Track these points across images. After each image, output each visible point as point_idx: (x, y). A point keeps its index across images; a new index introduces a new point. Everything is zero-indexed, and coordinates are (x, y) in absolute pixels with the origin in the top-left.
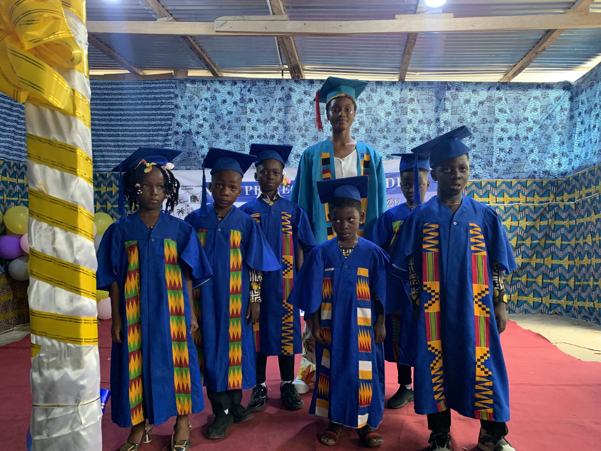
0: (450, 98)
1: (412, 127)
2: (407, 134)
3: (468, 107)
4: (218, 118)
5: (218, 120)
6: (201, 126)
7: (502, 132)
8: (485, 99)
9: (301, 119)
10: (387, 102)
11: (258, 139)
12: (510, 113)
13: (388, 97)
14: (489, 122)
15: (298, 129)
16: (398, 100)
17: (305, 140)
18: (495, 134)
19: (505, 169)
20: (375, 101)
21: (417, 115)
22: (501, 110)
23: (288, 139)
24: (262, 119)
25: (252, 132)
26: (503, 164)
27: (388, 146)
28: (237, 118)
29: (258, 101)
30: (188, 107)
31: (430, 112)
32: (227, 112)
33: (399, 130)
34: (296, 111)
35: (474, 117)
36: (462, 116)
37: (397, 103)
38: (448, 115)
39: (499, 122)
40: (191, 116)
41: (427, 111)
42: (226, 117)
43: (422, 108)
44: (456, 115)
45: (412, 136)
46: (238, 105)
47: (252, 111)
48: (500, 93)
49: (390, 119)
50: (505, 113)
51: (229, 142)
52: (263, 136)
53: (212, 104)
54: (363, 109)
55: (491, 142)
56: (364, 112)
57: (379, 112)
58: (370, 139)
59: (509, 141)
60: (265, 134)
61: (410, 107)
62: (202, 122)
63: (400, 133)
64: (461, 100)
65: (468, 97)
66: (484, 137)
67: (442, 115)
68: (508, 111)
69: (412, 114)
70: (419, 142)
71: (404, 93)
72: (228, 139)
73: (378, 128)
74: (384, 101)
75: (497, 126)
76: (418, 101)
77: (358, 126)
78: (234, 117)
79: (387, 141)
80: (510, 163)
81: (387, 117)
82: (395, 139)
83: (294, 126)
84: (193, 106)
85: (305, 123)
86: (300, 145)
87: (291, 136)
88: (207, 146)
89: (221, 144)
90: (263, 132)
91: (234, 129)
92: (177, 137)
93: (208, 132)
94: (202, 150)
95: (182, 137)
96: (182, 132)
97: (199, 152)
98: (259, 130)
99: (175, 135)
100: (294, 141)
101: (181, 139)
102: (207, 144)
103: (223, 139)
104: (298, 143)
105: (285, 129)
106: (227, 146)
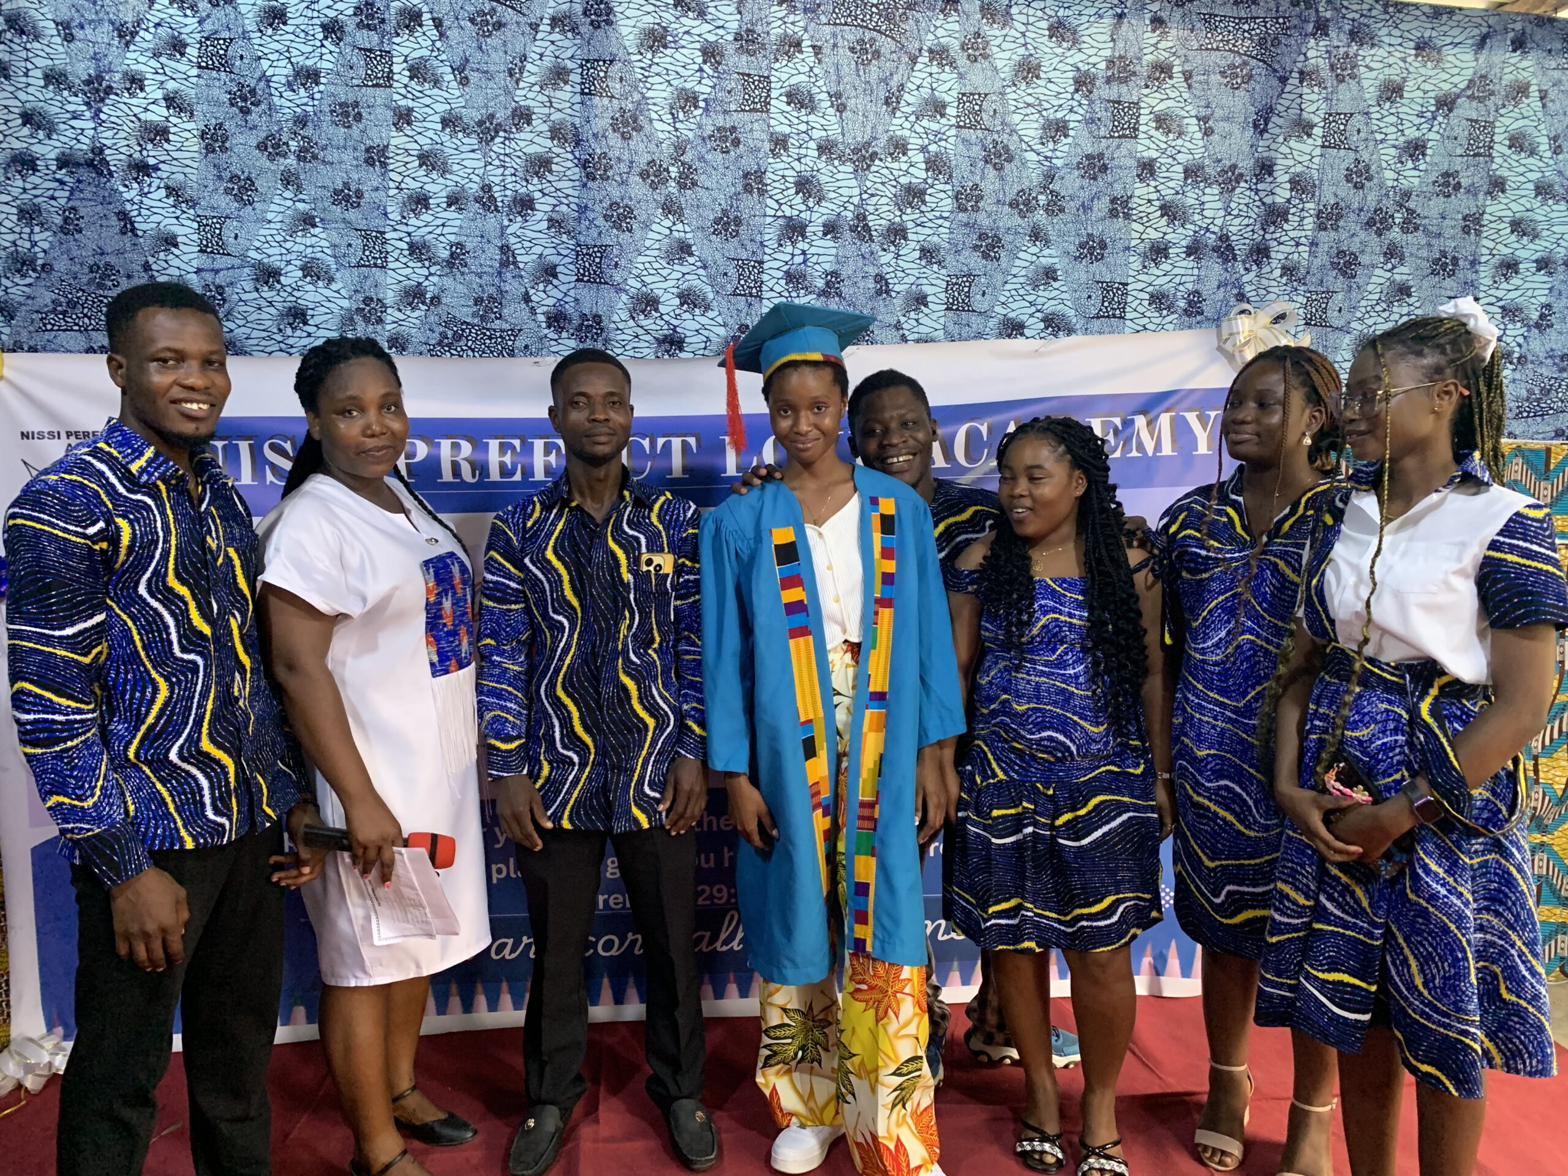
0: (1325, 73)
1: (1154, 196)
2: (1135, 225)
3: (1392, 119)
4: (245, 100)
5: (245, 111)
6: (158, 133)
7: (1513, 238)
8: (1462, 86)
9: (658, 125)
10: (1050, 75)
11: (451, 214)
12: (1549, 154)
13: (1059, 51)
14: (1468, 191)
15: (644, 175)
16: (1103, 66)
17: (680, 227)
18: (1485, 242)
19: (1525, 394)
20: (999, 64)
21: (1179, 142)
22: (1517, 142)
23: (600, 222)
24: (472, 116)
25: (417, 179)
26: (1517, 376)
27: (1050, 274)
28: (341, 105)
29: (446, 23)
30: (78, 33)
31: (1236, 130)
32: (289, 70)
33: (1102, 206)
34: (637, 87)
35: (1410, 164)
36: (1365, 156)
37: (1098, 83)
38: (1307, 149)
39: (1503, 191)
40: (100, 78)
41: (1220, 127)
42: (288, 94)
43: (1203, 112)
44: (1342, 152)
45: (1154, 235)
46: (348, 39)
47: (417, 71)
48: (1525, 64)
49: (1064, 151)
50: (1532, 153)
51: (308, 221)
52: (478, 200)
53: (208, 26)
54: (948, 99)
55: (1471, 276)
56: (951, 111)
57: (1017, 118)
58: (973, 239)
59: (1541, 277)
60: (487, 188)
61: (1153, 101)
62: (158, 114)
63: (1103, 219)
64: (1365, 84)
65: (1394, 74)
66: (1444, 254)
67: (1284, 149)
68: (1544, 147)
69: (1157, 134)
70: (1184, 264)
71: (1131, 36)
72: (300, 205)
73: (1011, 194)
74: (1039, 66)
75: (1497, 209)
76: (1188, 76)
77: (923, 175)
78: (330, 100)
79: (1046, 252)
80: (1544, 371)
81: (1051, 145)
82: (1082, 246)
83: (626, 156)
84: (107, 27)
85: (680, 148)
86: (656, 253)
87: (614, 205)
88: (195, 237)
89: (263, 232)
90: (477, 179)
91: (329, 158)
92: (28, 186)
93: (195, 165)
94: (171, 256)
95: (56, 185)
96: (57, 159)
97: (154, 267)
98: (456, 167)
99: (19, 172)
100: (630, 231)
101: (53, 198)
102: (196, 225)
103: (273, 207)
104: (648, 243)
105: (585, 168)
106: (298, 240)
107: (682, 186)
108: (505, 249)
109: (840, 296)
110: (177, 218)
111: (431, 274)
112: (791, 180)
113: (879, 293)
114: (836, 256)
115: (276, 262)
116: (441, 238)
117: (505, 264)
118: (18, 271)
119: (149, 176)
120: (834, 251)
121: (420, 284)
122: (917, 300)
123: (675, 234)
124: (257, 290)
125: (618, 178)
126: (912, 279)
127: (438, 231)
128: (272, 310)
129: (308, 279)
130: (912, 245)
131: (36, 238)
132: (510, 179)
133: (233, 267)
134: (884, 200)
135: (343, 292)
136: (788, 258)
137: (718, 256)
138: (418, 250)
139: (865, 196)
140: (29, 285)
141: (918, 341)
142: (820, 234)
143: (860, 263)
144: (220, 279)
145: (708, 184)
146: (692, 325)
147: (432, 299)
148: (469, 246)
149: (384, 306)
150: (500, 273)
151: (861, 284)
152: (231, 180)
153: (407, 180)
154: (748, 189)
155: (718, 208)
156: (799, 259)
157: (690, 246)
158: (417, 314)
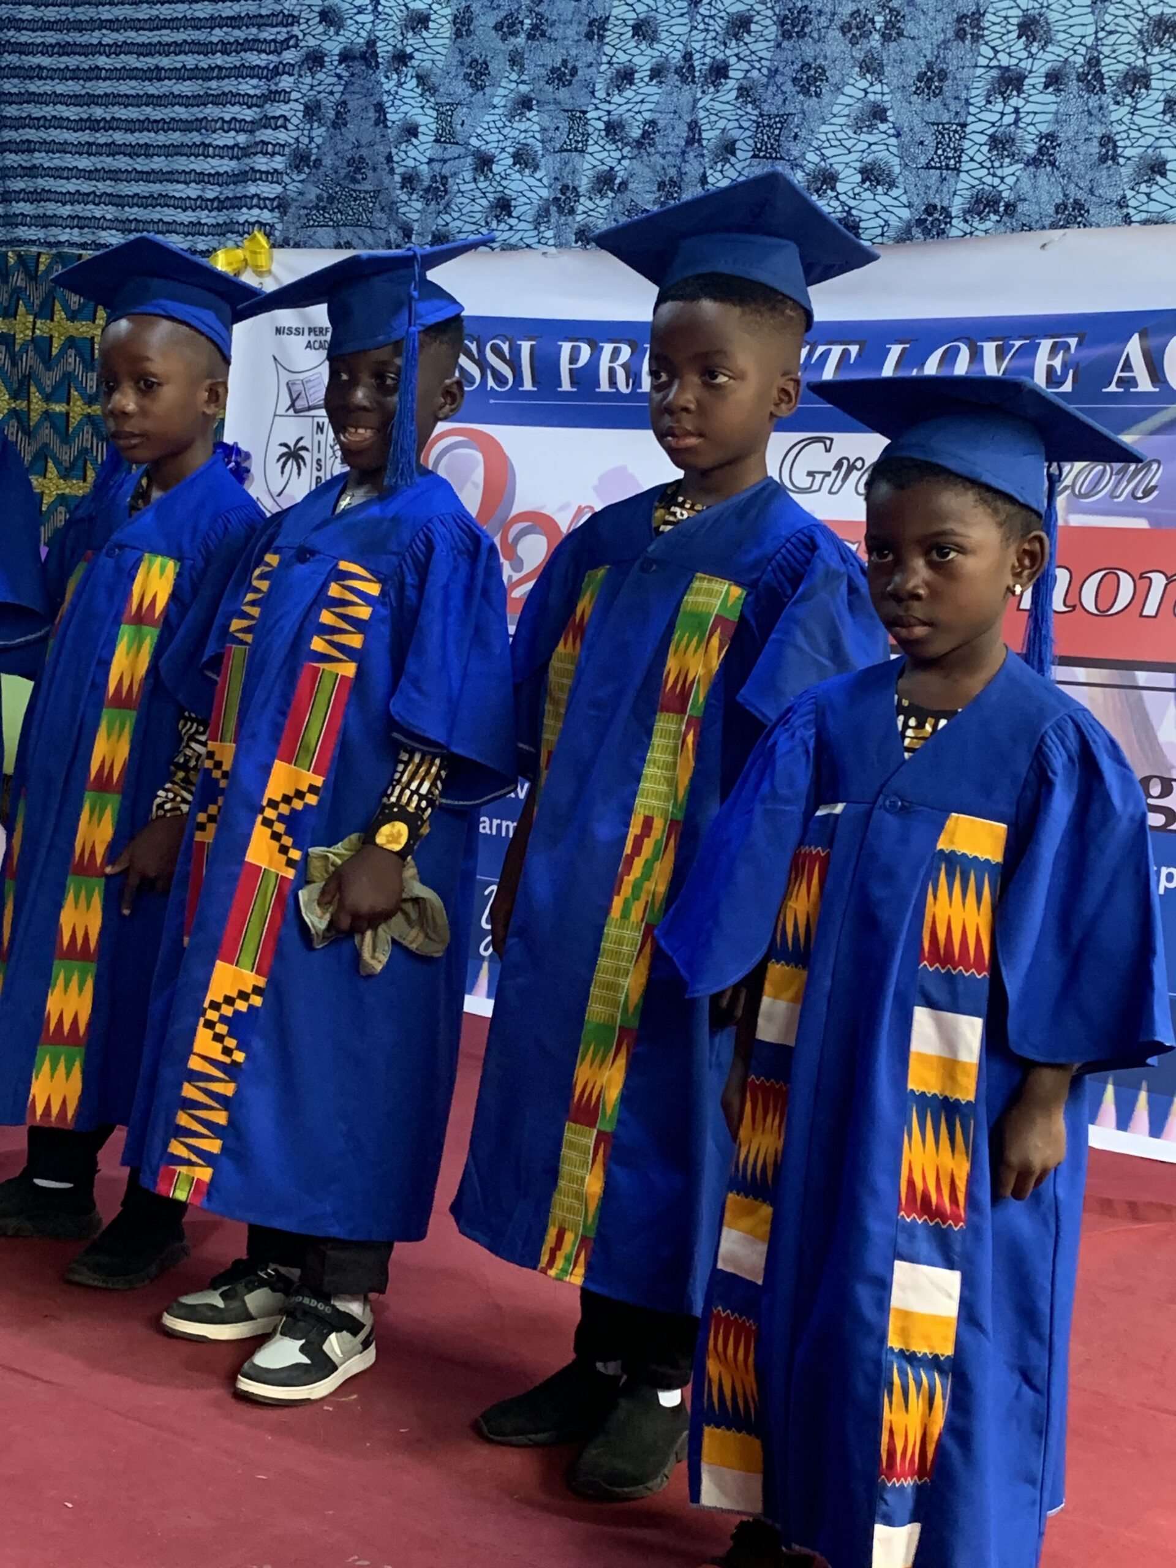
6: (420, 22)
11: (652, 88)
17: (877, 87)
23: (789, 87)
25: (628, 52)
52: (678, 71)
60: (688, 56)
72: (521, 87)
83: (829, 8)
86: (843, 120)
87: (806, 66)
88: (433, 127)
89: (488, 118)
90: (680, 46)
91: (555, 35)
92: (316, 82)
93: (444, 51)
94: (411, 147)
95: (335, 79)
96: (340, 55)
97: (396, 159)
98: (664, 35)
99: (310, 69)
100: (818, 95)
101: (332, 93)
102: (435, 114)
103: (501, 91)
104: (836, 109)
105: (782, 24)
106: (515, 125)
107: (886, 38)
108: (694, 126)
109: (1053, 164)
110: (422, 107)
111: (623, 157)
112: (1014, 21)
113: (1103, 159)
114: (1056, 113)
115: (491, 149)
116: (638, 117)
117: (690, 142)
118: (297, 167)
119: (406, 66)
120: (1053, 108)
121: (612, 168)
122: (1152, 169)
123: (871, 97)
124: (475, 180)
125: (815, 35)
126: (1149, 140)
127: (636, 109)
128: (484, 202)
129: (518, 166)
130: (1155, 95)
131: (314, 133)
132: (710, 44)
133: (459, 157)
134: (1126, 38)
135: (545, 181)
136: (995, 117)
137: (917, 121)
138: (613, 129)
139: (1101, 34)
140: (301, 181)
141: (1144, 222)
142: (1040, 87)
143: (1085, 122)
144: (446, 170)
145: (914, 32)
146: (871, 206)
147: (620, 184)
148: (661, 123)
149: (578, 195)
150: (683, 153)
151: (1083, 149)
152: (470, 66)
153: (620, 53)
154: (960, 35)
155: (922, 62)
156: (1009, 119)
157: (885, 110)
158: (606, 201)
